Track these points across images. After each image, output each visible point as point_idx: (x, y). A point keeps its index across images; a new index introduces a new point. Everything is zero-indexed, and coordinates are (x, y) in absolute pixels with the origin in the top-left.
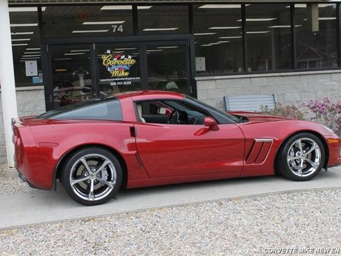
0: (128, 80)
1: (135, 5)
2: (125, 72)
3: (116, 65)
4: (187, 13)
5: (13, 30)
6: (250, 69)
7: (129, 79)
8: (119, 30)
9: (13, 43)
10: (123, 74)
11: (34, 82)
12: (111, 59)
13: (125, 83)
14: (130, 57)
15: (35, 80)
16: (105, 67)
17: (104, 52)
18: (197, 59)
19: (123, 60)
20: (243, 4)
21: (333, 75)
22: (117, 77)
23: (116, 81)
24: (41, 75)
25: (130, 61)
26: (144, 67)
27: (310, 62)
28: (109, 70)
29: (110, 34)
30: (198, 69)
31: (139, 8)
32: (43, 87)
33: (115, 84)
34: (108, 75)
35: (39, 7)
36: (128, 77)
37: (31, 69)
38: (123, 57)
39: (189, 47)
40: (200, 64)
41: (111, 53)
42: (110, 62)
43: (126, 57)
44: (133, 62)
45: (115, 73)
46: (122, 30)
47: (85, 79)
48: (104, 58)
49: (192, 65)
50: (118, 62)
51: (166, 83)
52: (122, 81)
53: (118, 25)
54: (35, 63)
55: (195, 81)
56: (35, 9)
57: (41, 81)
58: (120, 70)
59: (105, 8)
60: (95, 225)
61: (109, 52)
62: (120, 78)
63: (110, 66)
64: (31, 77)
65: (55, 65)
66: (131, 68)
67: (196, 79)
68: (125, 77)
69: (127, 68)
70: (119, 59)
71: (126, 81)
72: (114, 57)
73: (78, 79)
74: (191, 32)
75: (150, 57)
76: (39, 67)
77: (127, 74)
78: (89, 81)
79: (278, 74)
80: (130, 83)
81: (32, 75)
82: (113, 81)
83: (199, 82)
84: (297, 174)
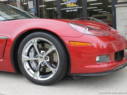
0: (75, 9)
2: (74, 4)
3: (70, 0)
10: (73, 5)
13: (74, 10)
15: (32, 11)
23: (69, 10)
33: (68, 11)
34: (65, 6)
36: (76, 7)
37: (31, 5)
45: (68, 5)
58: (71, 3)
62: (71, 7)
63: (66, 1)
66: (77, 1)
68: (74, 7)
69: (75, 2)
71: (74, 9)
77: (75, 5)
80: (77, 10)
81: (31, 8)
82: (68, 10)
83: (118, 8)
84: (32, 76)
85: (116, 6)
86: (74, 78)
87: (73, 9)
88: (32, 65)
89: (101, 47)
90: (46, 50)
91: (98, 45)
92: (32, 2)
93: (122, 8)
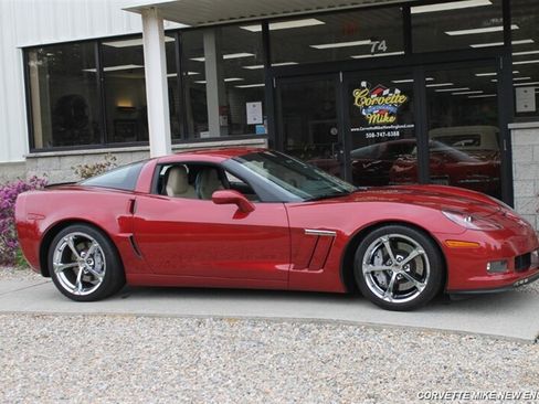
0: (394, 130)
1: (407, 7)
2: (390, 115)
3: (376, 104)
7: (397, 127)
8: (380, 48)
10: (386, 119)
11: (257, 133)
12: (367, 97)
13: (389, 134)
14: (397, 91)
15: (259, 130)
16: (358, 108)
19: (386, 96)
22: (376, 125)
23: (375, 132)
24: (266, 122)
25: (398, 97)
26: (421, 107)
28: (364, 113)
30: (520, 108)
31: (413, 10)
32: (265, 140)
33: (373, 135)
34: (364, 122)
35: (265, 23)
36: (395, 123)
37: (254, 113)
38: (386, 92)
39: (502, 71)
40: (525, 99)
41: (368, 86)
42: (366, 101)
43: (392, 91)
44: (402, 99)
45: (373, 118)
46: (385, 48)
48: (357, 94)
50: (378, 100)
52: (384, 130)
55: (509, 131)
57: (266, 131)
58: (381, 113)
61: (364, 84)
63: (366, 107)
66: (399, 109)
68: (389, 124)
69: (392, 109)
70: (380, 95)
71: (390, 130)
72: (372, 93)
77: (392, 119)
80: (398, 134)
81: (254, 122)
82: (371, 131)
83: (517, 132)
84: (381, 297)
85: (510, 126)
86: (451, 297)
87: (387, 131)
88: (379, 279)
89: (493, 248)
90: (406, 254)
91: (488, 246)
92: (259, 105)
93: (527, 132)
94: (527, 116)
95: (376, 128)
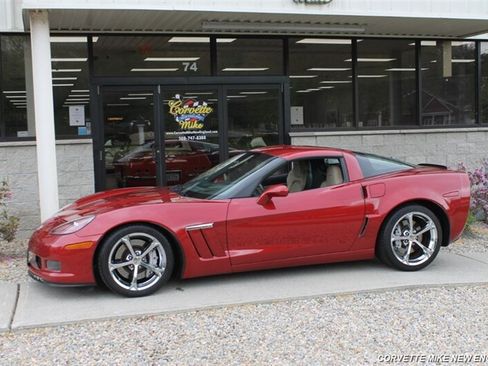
0: (201, 135)
1: (213, 38)
3: (187, 113)
4: (281, 49)
5: (54, 65)
6: (361, 124)
7: (203, 132)
8: (191, 68)
9: (54, 82)
10: (195, 126)
11: (80, 134)
12: (180, 107)
13: (197, 138)
14: (205, 104)
15: (81, 131)
16: (173, 116)
17: (171, 97)
18: (293, 109)
19: (196, 107)
20: (354, 39)
21: (469, 134)
22: (187, 130)
23: (187, 136)
24: (89, 124)
25: (204, 109)
26: (223, 118)
27: (437, 117)
28: (177, 120)
29: (180, 73)
30: (294, 122)
31: (218, 40)
32: (91, 141)
33: (184, 139)
34: (176, 127)
35: (90, 37)
36: (202, 129)
37: (77, 116)
38: (196, 104)
39: (283, 94)
40: (297, 115)
41: (181, 98)
42: (180, 110)
43: (201, 104)
44: (209, 110)
45: (185, 124)
46: (195, 69)
47: (145, 131)
48: (172, 104)
49: (285, 116)
50: (190, 110)
51: (250, 139)
52: (193, 135)
53: (191, 63)
54: (82, 109)
55: (290, 138)
56: (84, 40)
57: (89, 132)
58: (192, 120)
59: (174, 40)
60: (154, 325)
61: (178, 96)
62: (191, 130)
63: (179, 115)
64: (76, 127)
65: (108, 112)
66: (206, 118)
67: (291, 134)
68: (198, 130)
69: (200, 118)
70: (191, 106)
71: (198, 135)
72: (184, 104)
73: (137, 131)
74: (285, 73)
75: (232, 104)
76: (87, 114)
77: (200, 126)
78: (151, 135)
79: (398, 131)
80: (202, 138)
81: (77, 124)
82: (183, 135)
83: (295, 139)
94: (298, 128)
95: (187, 132)
